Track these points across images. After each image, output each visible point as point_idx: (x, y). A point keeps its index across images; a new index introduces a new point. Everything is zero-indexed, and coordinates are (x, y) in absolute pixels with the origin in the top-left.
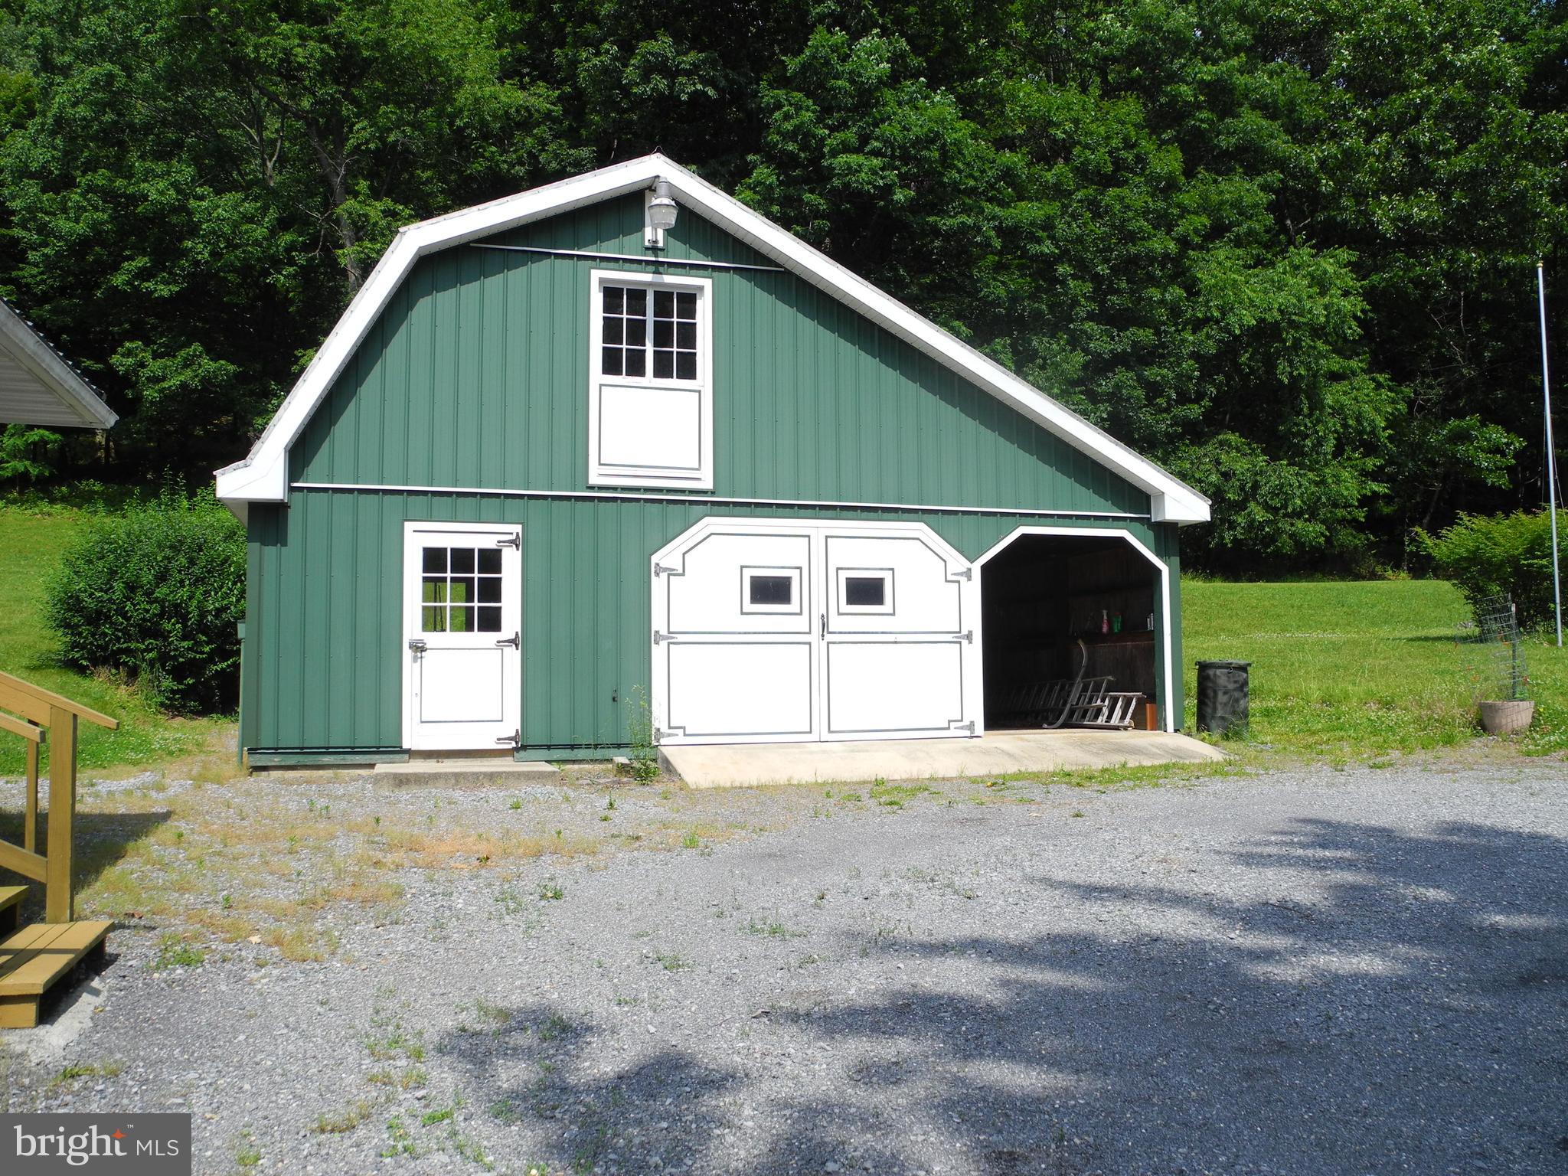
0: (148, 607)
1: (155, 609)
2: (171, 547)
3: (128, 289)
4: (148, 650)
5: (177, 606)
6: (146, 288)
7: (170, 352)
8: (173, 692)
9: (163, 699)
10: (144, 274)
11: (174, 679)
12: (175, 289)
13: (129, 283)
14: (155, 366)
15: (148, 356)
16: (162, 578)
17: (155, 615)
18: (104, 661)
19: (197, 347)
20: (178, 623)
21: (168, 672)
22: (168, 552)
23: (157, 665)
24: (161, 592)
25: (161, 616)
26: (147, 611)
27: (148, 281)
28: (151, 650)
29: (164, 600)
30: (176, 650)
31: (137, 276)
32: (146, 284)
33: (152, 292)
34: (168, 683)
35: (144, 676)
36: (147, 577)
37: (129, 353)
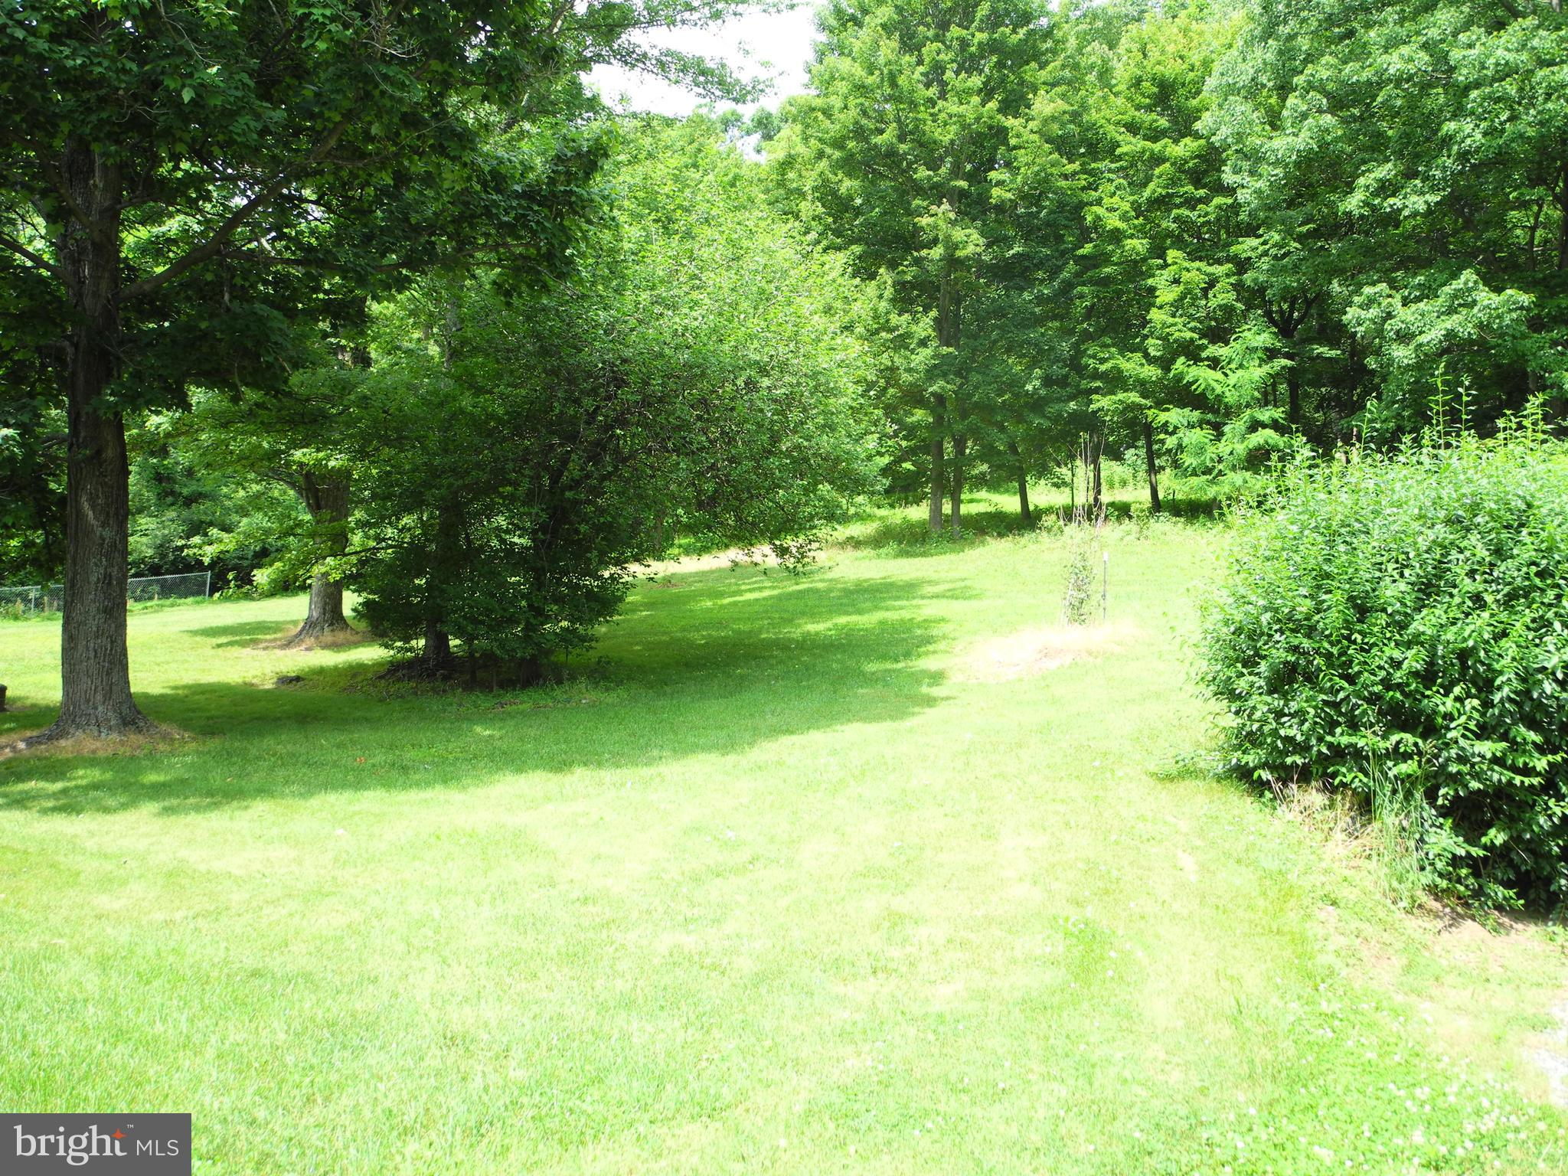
0: (1397, 654)
1: (1414, 660)
2: (1452, 521)
3: (1366, 212)
4: (1398, 754)
5: (1463, 655)
6: (1391, 206)
7: (1428, 292)
8: (1455, 861)
9: (1428, 877)
10: (1386, 188)
11: (1456, 829)
12: (1434, 198)
13: (1366, 204)
14: (1406, 316)
15: (1397, 301)
16: (1428, 590)
17: (1415, 674)
18: (1304, 776)
19: (1468, 276)
20: (1469, 696)
21: (1444, 812)
22: (1441, 531)
23: (1418, 795)
24: (1423, 624)
25: (1428, 676)
26: (1397, 664)
27: (1393, 195)
28: (1406, 757)
29: (1435, 641)
30: (1462, 759)
31: (1376, 194)
32: (1391, 201)
33: (1400, 210)
34: (1445, 841)
35: (1389, 817)
36: (1394, 591)
37: (1370, 302)
